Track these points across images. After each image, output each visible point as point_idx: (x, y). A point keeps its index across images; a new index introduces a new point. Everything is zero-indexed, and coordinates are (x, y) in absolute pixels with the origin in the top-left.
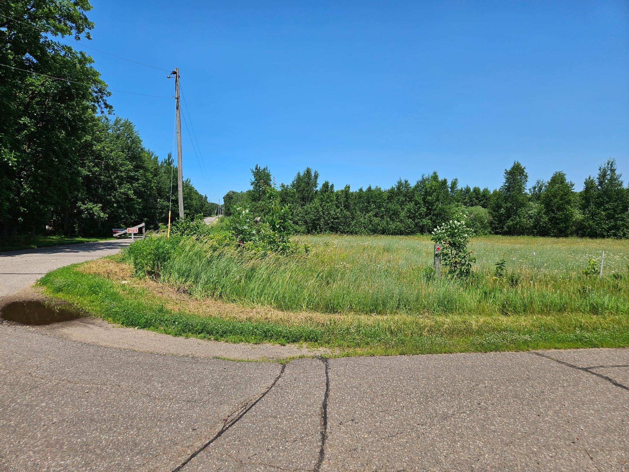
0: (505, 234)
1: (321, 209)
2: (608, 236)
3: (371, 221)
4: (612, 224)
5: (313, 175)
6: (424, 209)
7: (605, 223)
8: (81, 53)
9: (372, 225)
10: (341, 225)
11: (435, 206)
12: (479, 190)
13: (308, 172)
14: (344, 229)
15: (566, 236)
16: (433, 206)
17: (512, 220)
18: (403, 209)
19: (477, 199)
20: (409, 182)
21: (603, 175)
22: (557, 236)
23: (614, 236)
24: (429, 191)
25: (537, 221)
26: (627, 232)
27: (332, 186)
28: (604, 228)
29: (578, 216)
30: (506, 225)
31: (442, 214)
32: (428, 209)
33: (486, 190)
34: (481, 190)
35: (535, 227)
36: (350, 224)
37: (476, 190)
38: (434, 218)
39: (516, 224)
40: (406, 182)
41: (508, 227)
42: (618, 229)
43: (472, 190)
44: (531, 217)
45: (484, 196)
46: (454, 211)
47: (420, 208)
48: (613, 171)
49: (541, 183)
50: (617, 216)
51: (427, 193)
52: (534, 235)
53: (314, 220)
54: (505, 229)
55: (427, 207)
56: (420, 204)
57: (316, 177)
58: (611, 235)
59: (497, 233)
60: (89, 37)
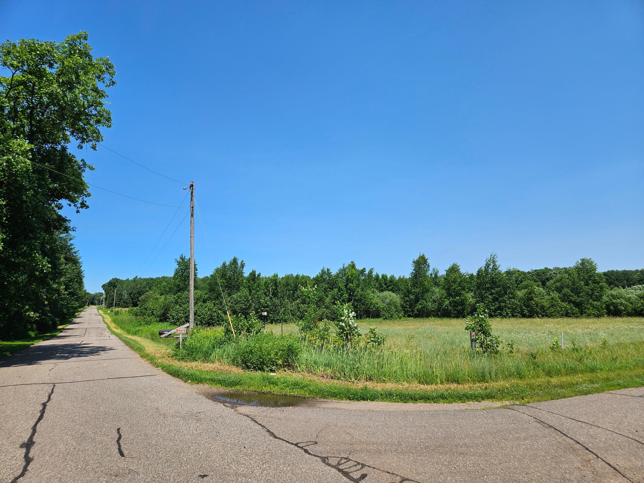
0: (417, 316)
1: (250, 298)
2: (496, 316)
3: (299, 308)
4: (497, 305)
5: (239, 265)
6: (346, 296)
7: (492, 305)
8: (82, 160)
9: (300, 312)
10: (271, 314)
11: (356, 292)
12: (386, 277)
13: (235, 261)
14: (274, 317)
15: (464, 317)
16: (354, 292)
17: (420, 304)
18: (327, 296)
19: (386, 284)
20: (331, 271)
21: (488, 265)
22: (457, 317)
23: (500, 315)
24: (351, 279)
25: (440, 304)
26: (509, 312)
27: (259, 275)
28: (491, 309)
29: (471, 300)
30: (416, 308)
31: (362, 300)
32: (350, 295)
33: (392, 277)
34: (388, 277)
35: (439, 310)
36: (279, 312)
37: (384, 277)
38: (356, 303)
39: (424, 307)
40: (328, 270)
41: (417, 310)
42: (502, 310)
43: (380, 277)
44: (435, 301)
45: (391, 281)
46: (372, 297)
47: (343, 294)
48: (494, 262)
49: (436, 270)
50: (500, 299)
51: (348, 281)
52: (439, 317)
53: (244, 309)
54: (416, 312)
55: (349, 293)
56: (342, 290)
57: (243, 266)
58: (497, 315)
59: (409, 316)
60: (94, 148)
